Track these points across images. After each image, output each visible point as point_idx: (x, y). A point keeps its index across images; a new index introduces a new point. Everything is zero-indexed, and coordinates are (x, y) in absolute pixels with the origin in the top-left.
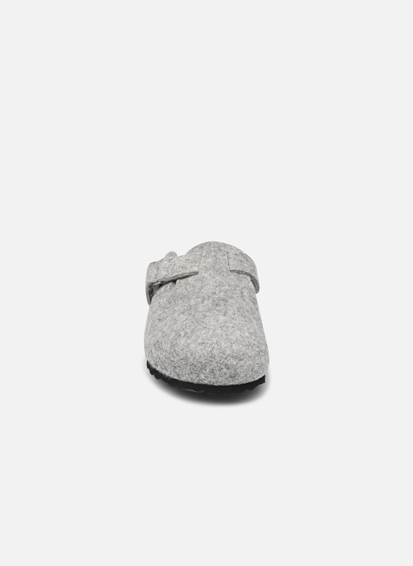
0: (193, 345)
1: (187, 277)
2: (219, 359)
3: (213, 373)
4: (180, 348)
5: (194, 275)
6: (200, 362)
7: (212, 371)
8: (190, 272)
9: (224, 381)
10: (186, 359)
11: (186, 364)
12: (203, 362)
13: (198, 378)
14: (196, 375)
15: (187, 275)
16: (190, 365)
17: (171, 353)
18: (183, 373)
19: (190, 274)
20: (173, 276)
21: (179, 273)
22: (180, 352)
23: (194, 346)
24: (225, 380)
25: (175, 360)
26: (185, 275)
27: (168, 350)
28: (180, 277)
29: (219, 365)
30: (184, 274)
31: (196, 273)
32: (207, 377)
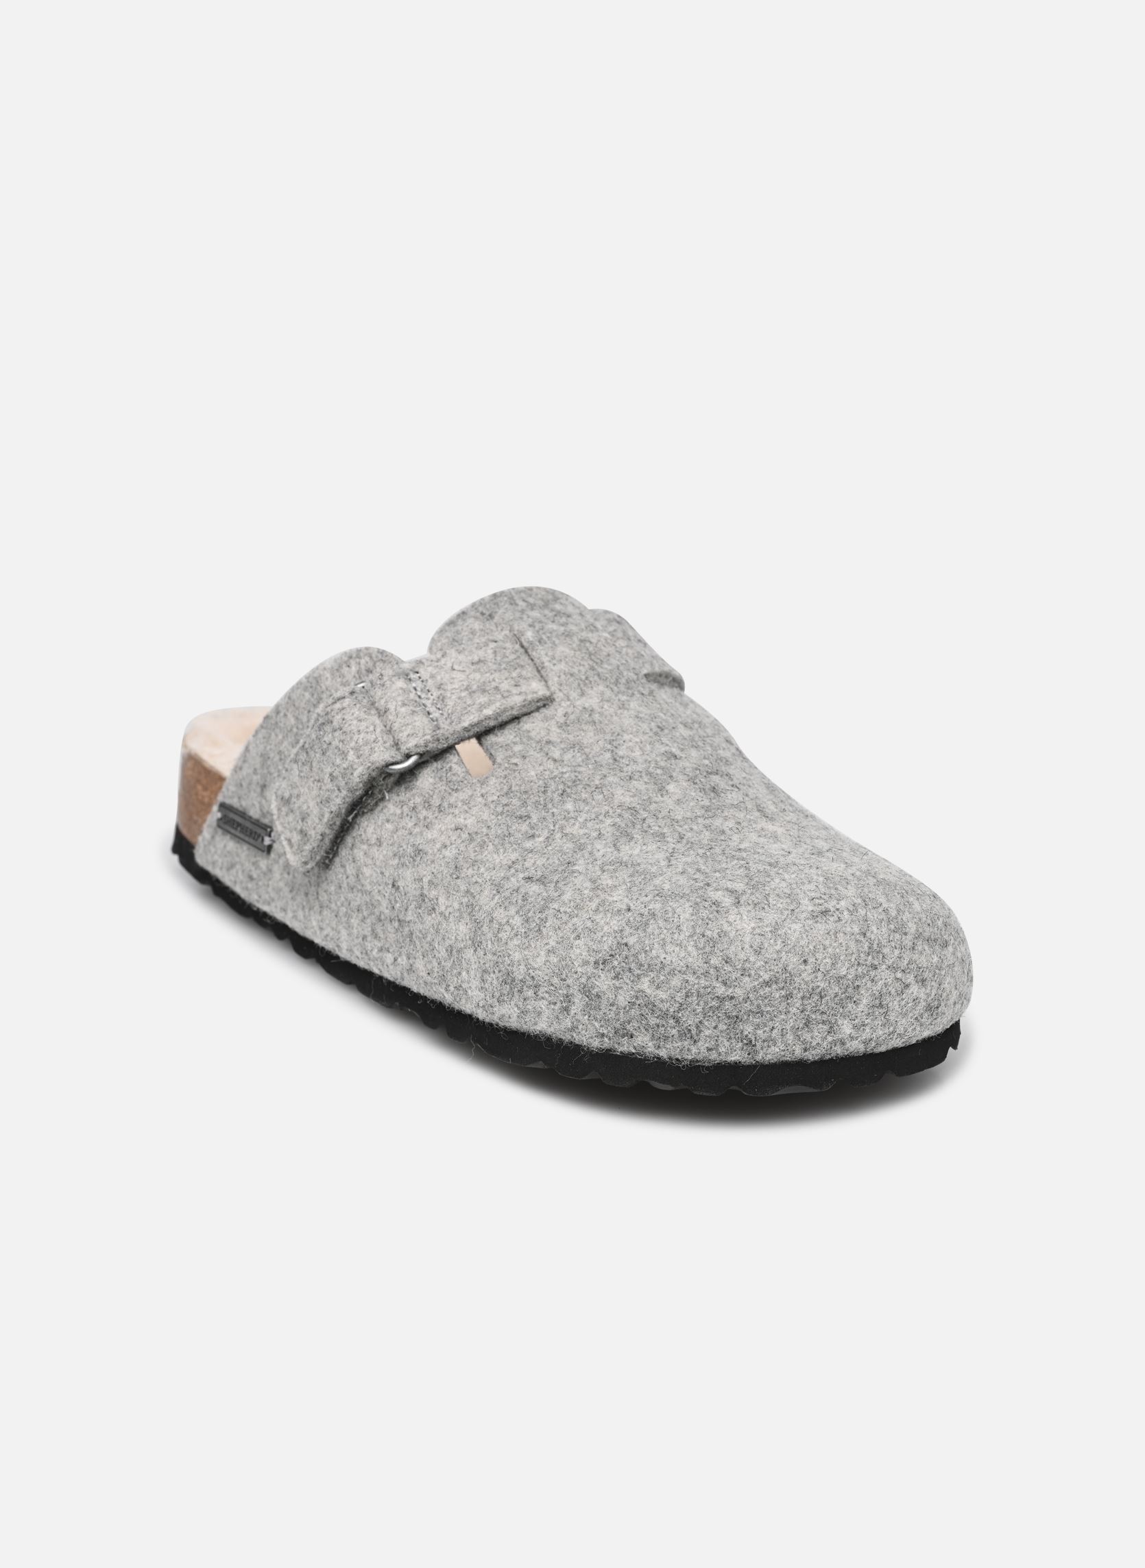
0: (794, 926)
1: (516, 719)
2: (897, 952)
3: (881, 1006)
4: (747, 946)
5: (538, 709)
6: (839, 979)
7: (879, 1003)
8: (525, 700)
9: (910, 1030)
10: (782, 980)
11: (789, 996)
12: (850, 977)
13: (830, 1039)
14: (826, 1027)
15: (515, 713)
16: (803, 998)
17: (712, 971)
18: (775, 1031)
19: (525, 710)
20: (466, 724)
21: (488, 712)
22: (752, 959)
23: (797, 927)
24: (915, 1024)
25: (739, 992)
26: (507, 714)
27: (696, 961)
28: (492, 723)
29: (899, 975)
30: (505, 710)
31: (545, 702)
32: (859, 1027)
